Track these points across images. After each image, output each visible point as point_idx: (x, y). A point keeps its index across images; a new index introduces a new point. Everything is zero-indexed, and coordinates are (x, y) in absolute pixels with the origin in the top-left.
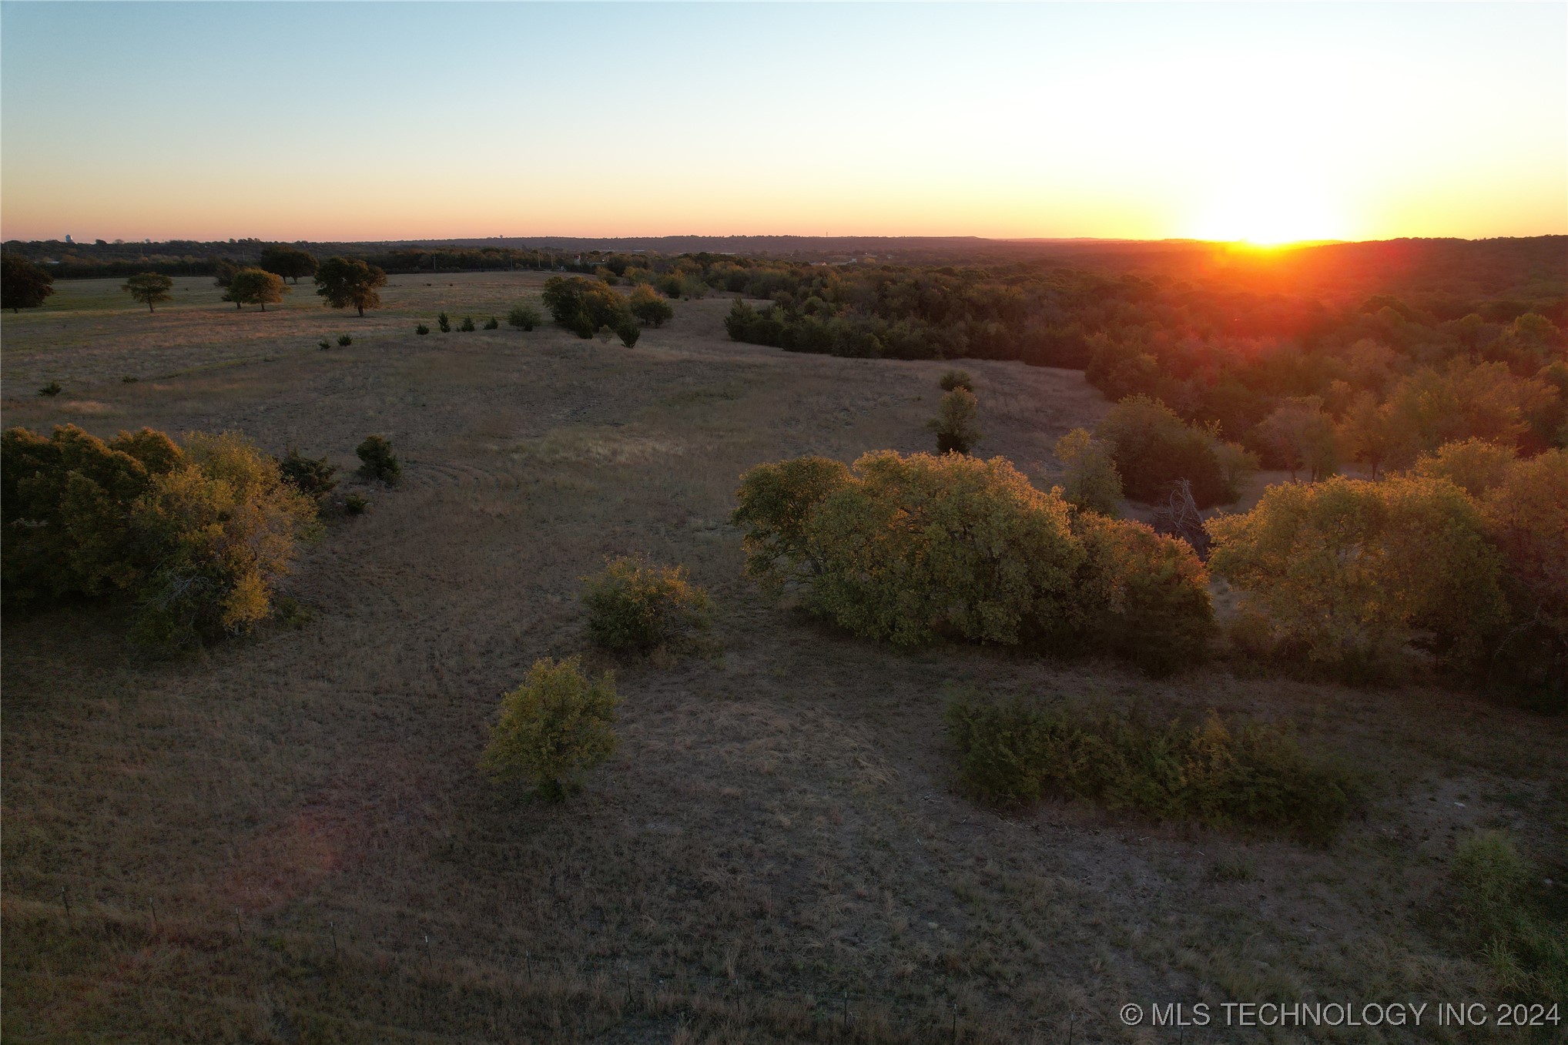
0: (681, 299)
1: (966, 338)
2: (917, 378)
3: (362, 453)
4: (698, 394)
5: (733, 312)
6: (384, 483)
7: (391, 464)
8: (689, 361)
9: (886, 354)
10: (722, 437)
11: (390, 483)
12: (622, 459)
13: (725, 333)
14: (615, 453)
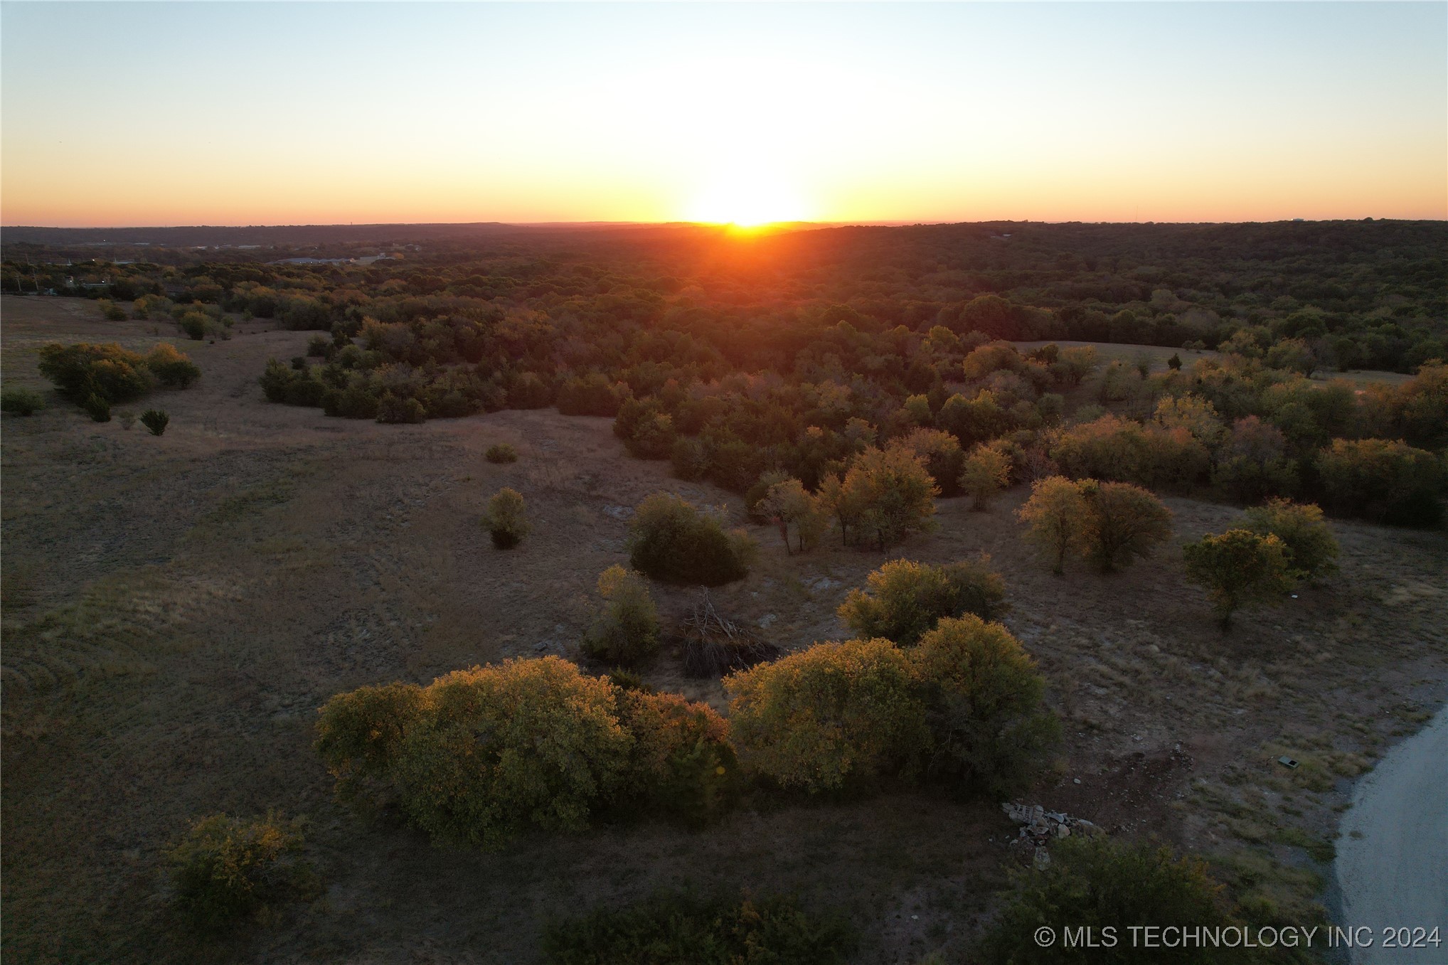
1: (504, 390)
2: (464, 449)
5: (268, 373)
9: (431, 416)
13: (259, 391)
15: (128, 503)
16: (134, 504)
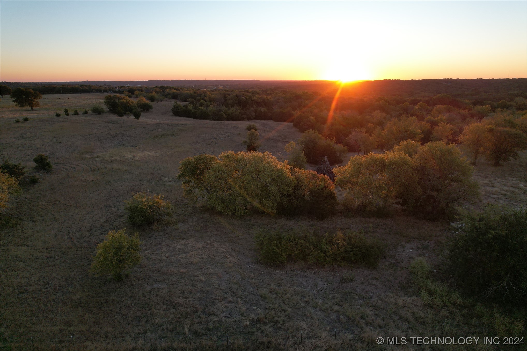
0: (155, 102)
1: (254, 113)
2: (239, 127)
3: (36, 161)
4: (163, 135)
5: (174, 106)
6: (46, 171)
7: (48, 164)
8: (159, 124)
9: (228, 119)
10: (172, 149)
11: (48, 171)
12: (137, 158)
13: (172, 113)
14: (134, 156)
15: (126, 133)
16: (128, 133)
